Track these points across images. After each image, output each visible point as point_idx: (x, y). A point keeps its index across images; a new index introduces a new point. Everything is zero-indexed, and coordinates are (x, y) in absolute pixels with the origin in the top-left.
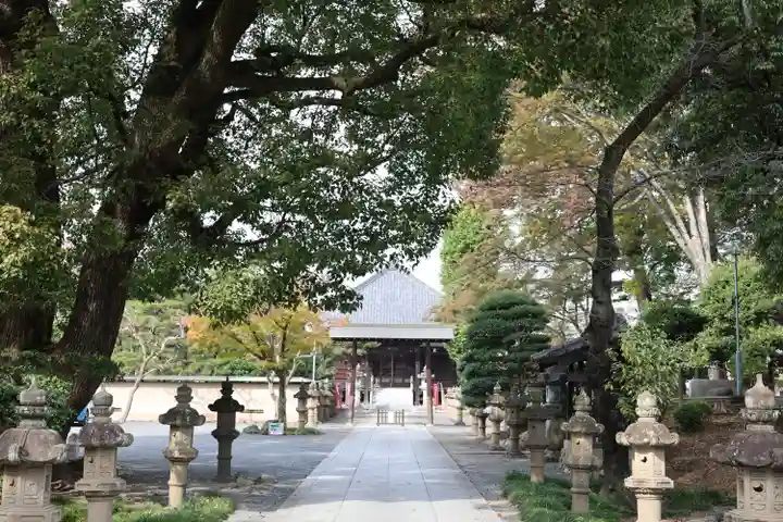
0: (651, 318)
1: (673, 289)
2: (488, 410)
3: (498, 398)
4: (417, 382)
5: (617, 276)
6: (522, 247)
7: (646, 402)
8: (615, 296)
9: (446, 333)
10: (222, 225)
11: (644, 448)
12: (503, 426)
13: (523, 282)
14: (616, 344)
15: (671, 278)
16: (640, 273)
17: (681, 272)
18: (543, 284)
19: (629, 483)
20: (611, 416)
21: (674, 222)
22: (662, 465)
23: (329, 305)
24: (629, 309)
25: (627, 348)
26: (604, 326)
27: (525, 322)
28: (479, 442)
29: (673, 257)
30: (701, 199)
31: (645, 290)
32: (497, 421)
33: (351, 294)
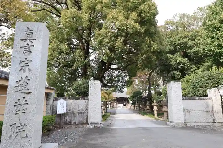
0: (155, 93)
1: (158, 89)
2: (135, 105)
3: (137, 104)
4: (124, 103)
5: (151, 88)
6: (138, 84)
7: (155, 101)
8: (151, 90)
9: (129, 96)
10: (107, 84)
11: (155, 106)
12: (138, 107)
13: (138, 89)
14: (151, 96)
15: (158, 88)
16: (154, 87)
17: (160, 87)
18: (141, 89)
19: (153, 109)
20: (151, 103)
21: (158, 81)
22: (157, 107)
23: (120, 92)
24: (153, 92)
25: (153, 96)
26: (150, 94)
27: (139, 94)
28: (134, 110)
29: (158, 85)
30: (162, 78)
31: (155, 90)
32: (137, 107)
33: (122, 91)
